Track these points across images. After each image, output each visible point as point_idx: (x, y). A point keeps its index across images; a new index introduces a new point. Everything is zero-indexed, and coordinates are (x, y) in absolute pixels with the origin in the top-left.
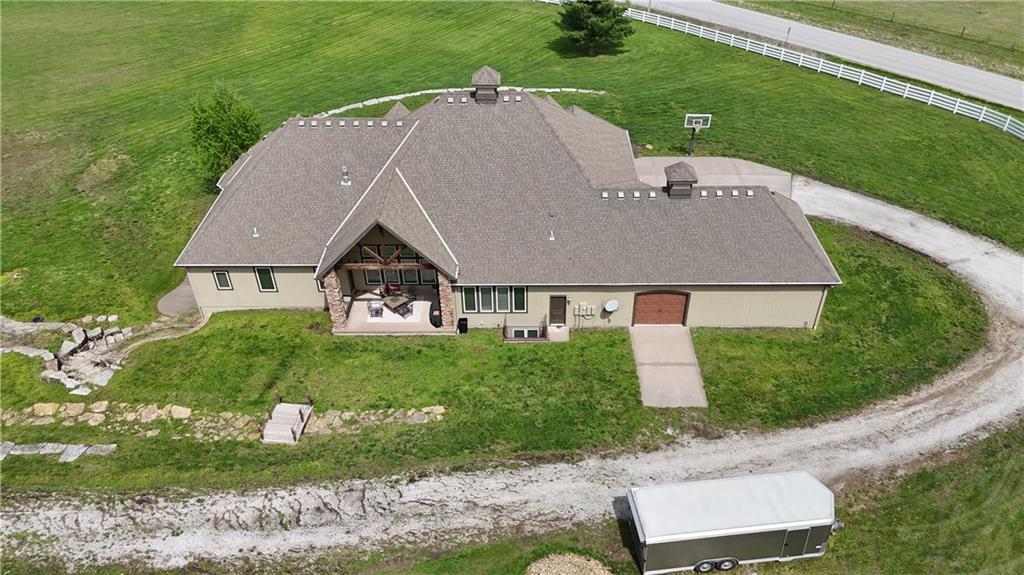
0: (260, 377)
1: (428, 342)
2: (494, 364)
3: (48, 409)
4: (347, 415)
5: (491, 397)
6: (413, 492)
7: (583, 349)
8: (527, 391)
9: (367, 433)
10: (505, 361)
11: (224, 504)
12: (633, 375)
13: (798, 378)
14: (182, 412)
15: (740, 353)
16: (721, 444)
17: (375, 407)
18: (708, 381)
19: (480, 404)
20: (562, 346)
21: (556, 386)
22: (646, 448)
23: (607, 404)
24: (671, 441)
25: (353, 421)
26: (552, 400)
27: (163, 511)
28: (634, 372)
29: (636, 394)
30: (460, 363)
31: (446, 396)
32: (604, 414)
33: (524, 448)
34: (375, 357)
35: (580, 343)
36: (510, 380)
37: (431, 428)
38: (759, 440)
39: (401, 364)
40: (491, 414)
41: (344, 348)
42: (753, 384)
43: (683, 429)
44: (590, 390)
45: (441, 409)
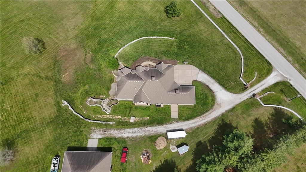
0: (128, 112)
1: (147, 107)
2: (154, 111)
3: (105, 116)
4: (138, 118)
5: (154, 116)
6: (147, 129)
7: (165, 108)
8: (158, 115)
9: (141, 120)
10: (156, 110)
11: (128, 130)
12: (170, 113)
13: (189, 114)
14: (120, 117)
15: (183, 110)
16: (178, 123)
17: (141, 117)
18: (179, 114)
19: (153, 117)
20: (162, 108)
21: (162, 114)
22: (170, 124)
23: (167, 118)
24: (173, 123)
25: (139, 119)
26: (161, 117)
27: (123, 131)
28: (170, 112)
29: (170, 116)
30: (151, 110)
31: (149, 116)
32: (167, 119)
33: (158, 123)
34: (141, 109)
35: (165, 107)
36: (156, 113)
37: (148, 120)
38: (183, 123)
39: (144, 110)
40: (154, 119)
41: (137, 108)
42: (184, 114)
43: (175, 121)
44: (165, 115)
45: (149, 118)
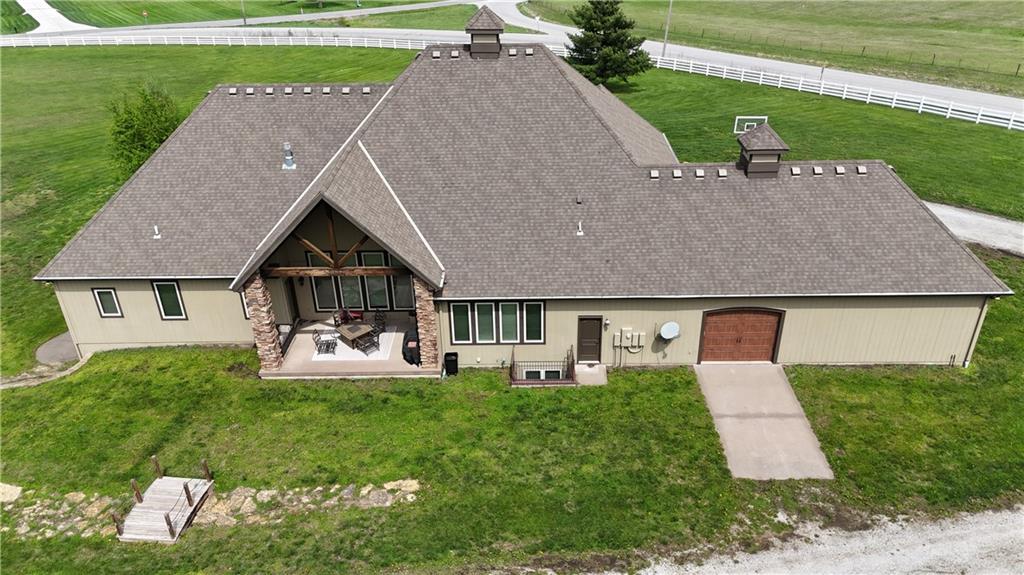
0: (141, 439)
1: (399, 387)
2: (497, 417)
4: (265, 495)
5: (493, 466)
7: (628, 395)
8: (548, 456)
10: (513, 413)
12: (709, 431)
13: (965, 436)
15: (865, 400)
16: (871, 538)
17: (310, 482)
18: (827, 441)
19: (475, 475)
20: (598, 392)
21: (594, 447)
22: (748, 546)
23: (675, 475)
24: (787, 533)
25: (273, 505)
26: (587, 469)
28: (710, 427)
29: (719, 459)
30: (447, 415)
31: (423, 465)
32: (672, 491)
33: (548, 546)
34: (319, 409)
35: (624, 386)
36: (521, 439)
37: (396, 514)
38: (932, 530)
39: (357, 418)
40: (494, 492)
42: (898, 443)
43: (804, 514)
44: (646, 454)
45: (413, 485)
